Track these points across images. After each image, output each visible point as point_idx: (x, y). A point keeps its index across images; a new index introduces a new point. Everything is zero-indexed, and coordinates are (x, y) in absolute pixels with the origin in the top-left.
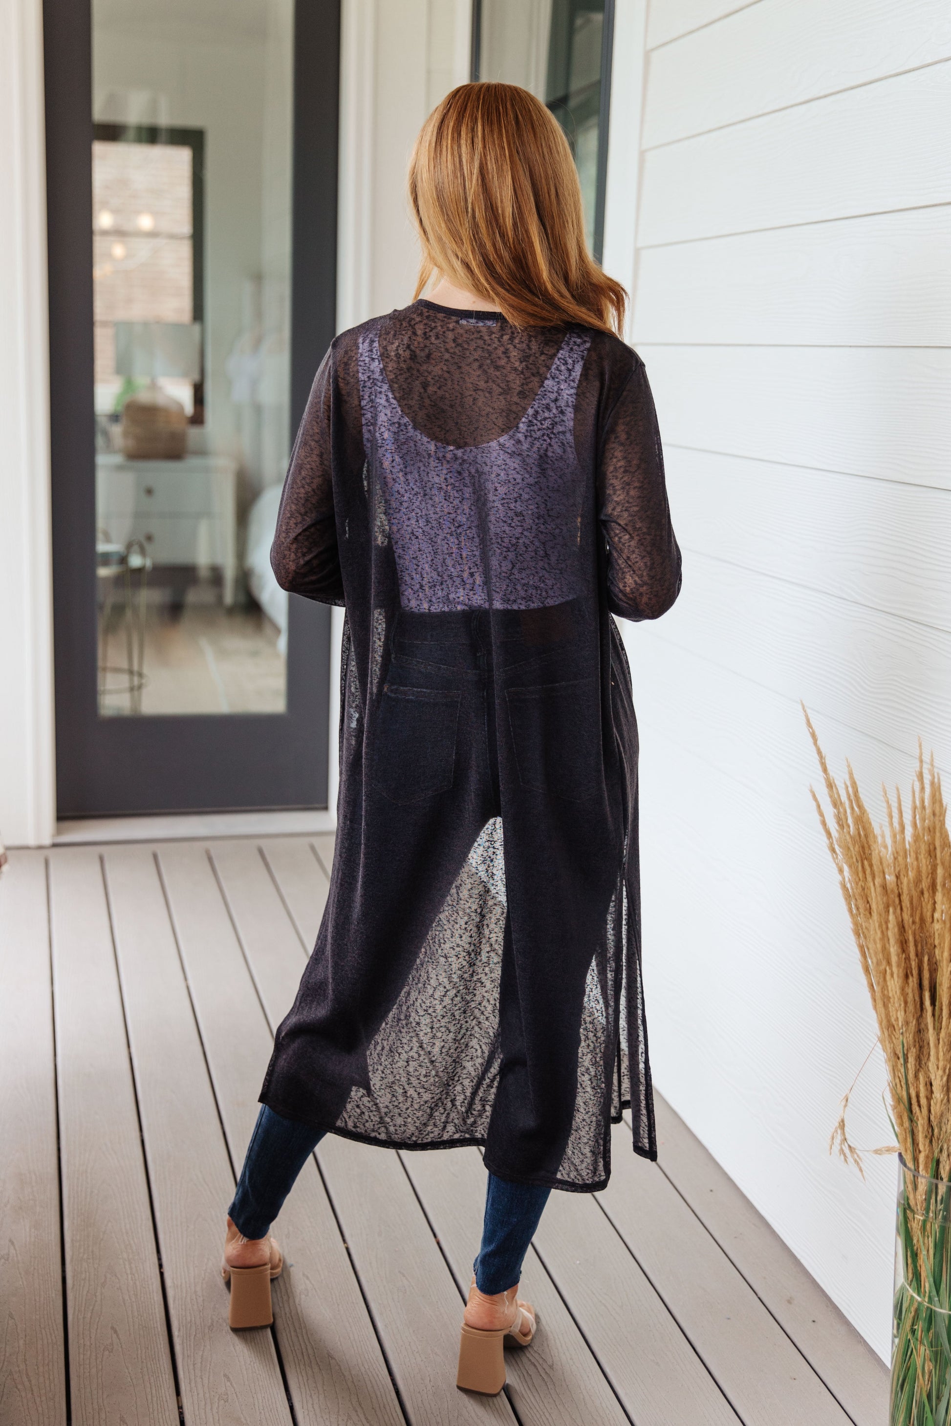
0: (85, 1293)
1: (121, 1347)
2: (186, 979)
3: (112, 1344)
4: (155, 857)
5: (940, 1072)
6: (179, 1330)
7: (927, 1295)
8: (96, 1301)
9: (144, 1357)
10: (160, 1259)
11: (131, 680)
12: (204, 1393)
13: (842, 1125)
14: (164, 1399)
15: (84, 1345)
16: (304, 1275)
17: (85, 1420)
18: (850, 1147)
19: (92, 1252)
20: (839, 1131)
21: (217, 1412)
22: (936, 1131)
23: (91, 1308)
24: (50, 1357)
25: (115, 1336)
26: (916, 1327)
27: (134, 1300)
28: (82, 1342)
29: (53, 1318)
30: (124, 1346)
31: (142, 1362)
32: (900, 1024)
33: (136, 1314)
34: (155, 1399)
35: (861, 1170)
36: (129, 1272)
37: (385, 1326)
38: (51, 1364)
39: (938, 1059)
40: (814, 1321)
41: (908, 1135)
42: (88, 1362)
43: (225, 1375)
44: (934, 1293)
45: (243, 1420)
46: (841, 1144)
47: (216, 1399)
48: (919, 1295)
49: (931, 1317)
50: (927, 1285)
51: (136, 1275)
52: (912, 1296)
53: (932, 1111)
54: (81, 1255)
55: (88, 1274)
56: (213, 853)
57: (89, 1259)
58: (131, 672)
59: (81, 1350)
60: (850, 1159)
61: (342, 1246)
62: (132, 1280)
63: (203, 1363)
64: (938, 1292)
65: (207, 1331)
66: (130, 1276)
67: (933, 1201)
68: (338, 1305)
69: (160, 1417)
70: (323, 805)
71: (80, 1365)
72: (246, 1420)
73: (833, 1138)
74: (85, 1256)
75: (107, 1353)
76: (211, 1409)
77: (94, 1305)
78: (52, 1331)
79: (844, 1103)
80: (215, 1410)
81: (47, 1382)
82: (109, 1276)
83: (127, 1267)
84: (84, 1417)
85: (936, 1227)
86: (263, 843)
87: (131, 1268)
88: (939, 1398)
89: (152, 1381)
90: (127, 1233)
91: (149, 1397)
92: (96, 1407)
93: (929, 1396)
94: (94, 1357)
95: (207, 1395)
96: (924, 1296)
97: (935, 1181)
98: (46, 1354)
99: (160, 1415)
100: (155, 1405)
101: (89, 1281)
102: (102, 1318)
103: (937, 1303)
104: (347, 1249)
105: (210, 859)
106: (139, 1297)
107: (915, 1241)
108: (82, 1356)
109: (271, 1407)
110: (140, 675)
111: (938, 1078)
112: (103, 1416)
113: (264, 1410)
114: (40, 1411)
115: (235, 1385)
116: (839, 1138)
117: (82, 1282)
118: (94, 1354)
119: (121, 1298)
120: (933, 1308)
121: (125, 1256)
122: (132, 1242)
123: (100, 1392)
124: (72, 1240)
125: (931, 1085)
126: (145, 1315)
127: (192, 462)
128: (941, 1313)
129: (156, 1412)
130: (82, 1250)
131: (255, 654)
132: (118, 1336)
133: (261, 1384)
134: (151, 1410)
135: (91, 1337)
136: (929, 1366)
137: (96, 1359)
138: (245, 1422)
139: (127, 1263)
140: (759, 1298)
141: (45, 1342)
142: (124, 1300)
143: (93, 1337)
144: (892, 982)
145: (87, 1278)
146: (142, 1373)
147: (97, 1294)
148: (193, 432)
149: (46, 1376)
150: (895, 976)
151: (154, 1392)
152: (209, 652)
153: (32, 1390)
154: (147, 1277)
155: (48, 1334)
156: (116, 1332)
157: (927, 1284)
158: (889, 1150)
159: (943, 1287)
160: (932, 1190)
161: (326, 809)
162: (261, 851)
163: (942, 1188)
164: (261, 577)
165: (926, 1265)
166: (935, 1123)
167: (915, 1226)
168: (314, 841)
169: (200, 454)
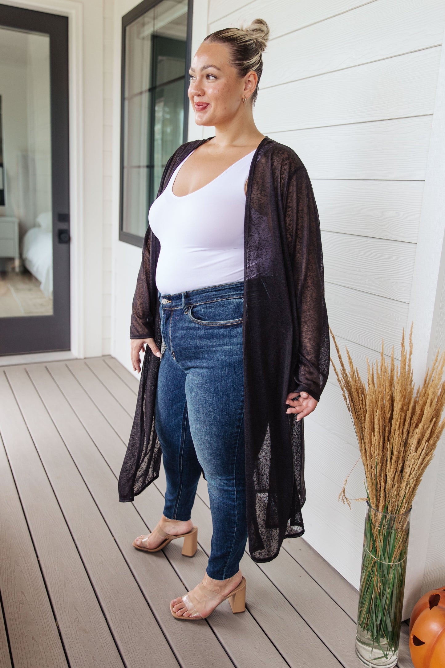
0: (6, 576)
3: (23, 600)
4: (5, 372)
5: (391, 473)
6: (51, 589)
7: (379, 557)
9: (38, 605)
10: (36, 554)
13: (344, 491)
14: (51, 625)
15: (10, 602)
17: (16, 641)
18: (346, 498)
19: (7, 554)
20: (343, 493)
21: (75, 628)
22: (388, 495)
23: (10, 583)
25: (23, 596)
26: (374, 569)
27: (29, 576)
30: (28, 601)
31: (38, 607)
32: (376, 455)
33: (31, 583)
34: (46, 625)
35: (350, 506)
36: (24, 563)
39: (391, 468)
41: (375, 497)
42: (13, 611)
43: (75, 608)
44: (382, 556)
45: (87, 630)
46: (343, 497)
47: (74, 622)
48: (375, 556)
49: (381, 565)
51: (28, 564)
52: (372, 557)
53: (387, 487)
55: (6, 566)
56: (27, 370)
57: (6, 558)
59: (9, 605)
60: (346, 502)
61: (113, 539)
62: (26, 566)
63: (65, 604)
64: (384, 555)
65: (63, 587)
66: (25, 565)
67: (384, 521)
68: (117, 567)
69: (50, 634)
70: (68, 349)
71: (10, 613)
72: (88, 630)
73: (340, 495)
75: (21, 605)
76: (72, 627)
77: (12, 582)
79: (345, 482)
82: (16, 566)
83: (23, 560)
84: (16, 640)
85: (385, 531)
87: (25, 561)
88: (383, 596)
89: (44, 616)
90: (20, 544)
91: (44, 625)
92: (20, 634)
93: (379, 595)
94: (16, 608)
95: (69, 620)
96: (378, 557)
97: (385, 514)
99: (50, 633)
100: (47, 628)
101: (7, 569)
102: (16, 587)
103: (383, 560)
104: (115, 539)
105: (27, 372)
106: (31, 575)
107: (375, 536)
108: (10, 608)
109: (98, 622)
111: (390, 475)
112: (24, 638)
113: (95, 624)
115: (80, 613)
116: (342, 495)
118: (15, 606)
119: (23, 576)
120: (382, 562)
121: (22, 555)
122: (23, 548)
123: (21, 625)
125: (387, 477)
126: (35, 583)
128: (385, 564)
129: (48, 632)
133: (91, 610)
134: (46, 632)
136: (379, 584)
138: (88, 631)
139: (23, 558)
142: (24, 577)
143: (13, 598)
144: (374, 439)
145: (6, 568)
146: (38, 613)
147: (12, 576)
150: (376, 436)
151: (45, 622)
154: (33, 564)
156: (23, 594)
157: (380, 553)
158: (363, 500)
159: (386, 554)
160: (384, 517)
161: (70, 350)
162: (46, 368)
163: (388, 517)
164: (30, 262)
165: (379, 546)
166: (387, 493)
167: (375, 531)
168: (67, 363)
169: (4, 216)
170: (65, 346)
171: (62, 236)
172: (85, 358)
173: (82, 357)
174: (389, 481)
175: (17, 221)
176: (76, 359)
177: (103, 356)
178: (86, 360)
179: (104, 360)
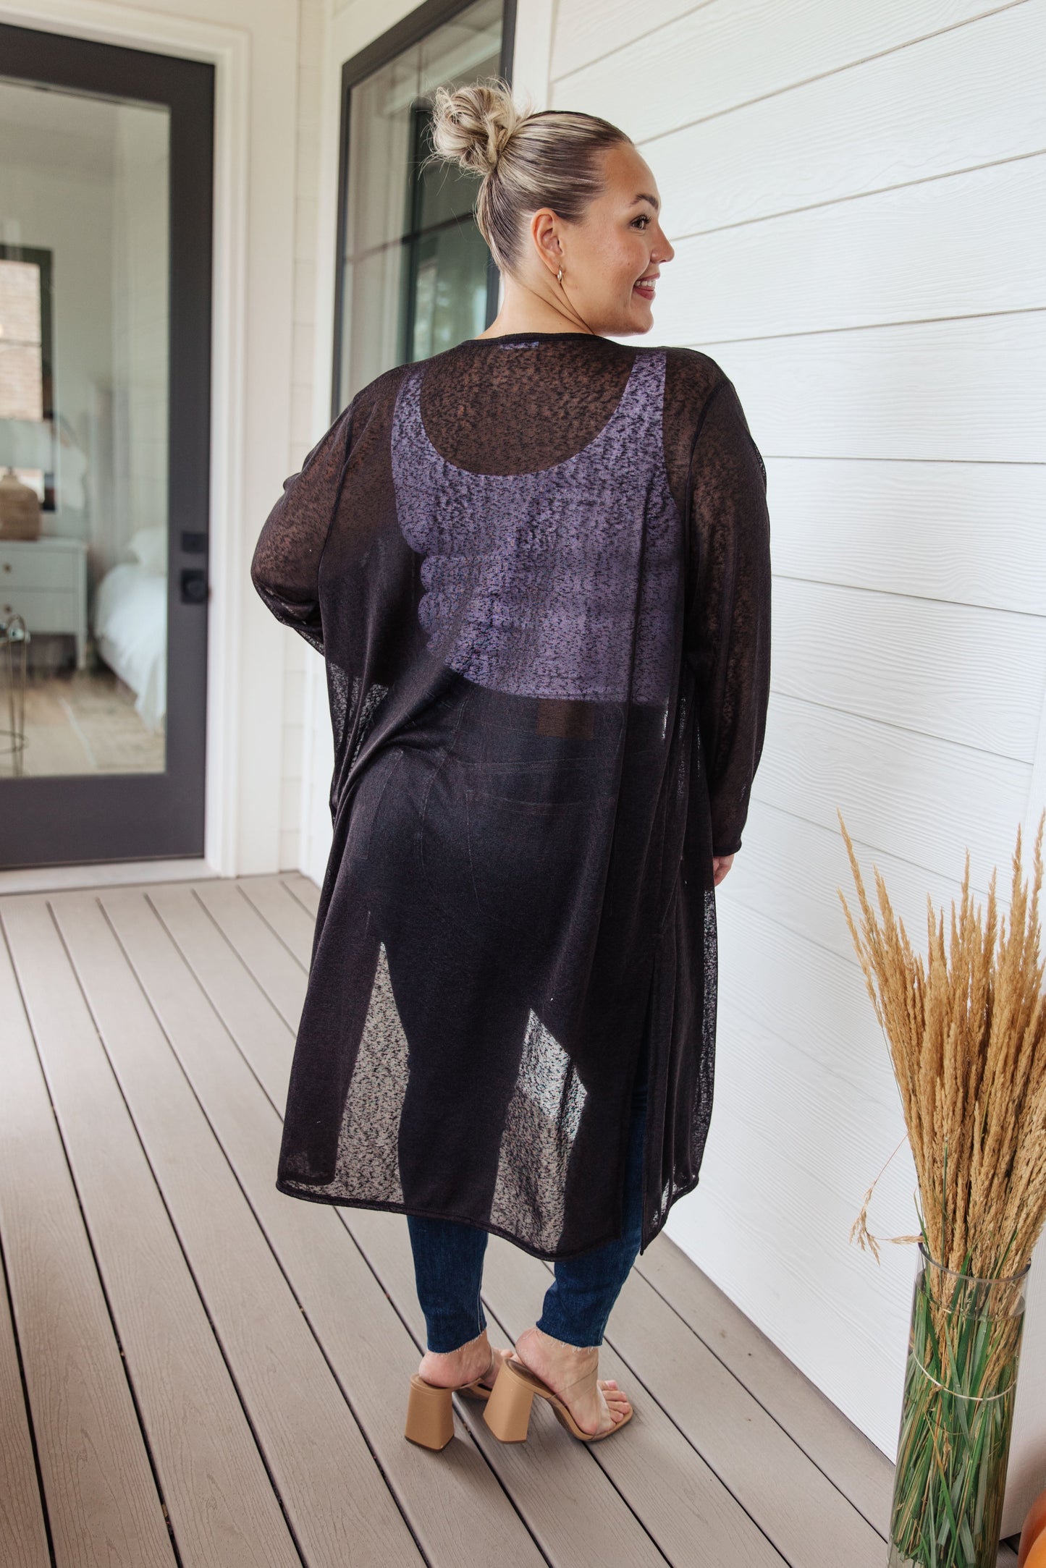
0: (48, 1391)
1: (95, 1453)
2: (97, 1030)
3: (85, 1450)
4: (49, 906)
5: (982, 1176)
6: (153, 1427)
7: (948, 1381)
8: (61, 1400)
9: (121, 1464)
10: (119, 1342)
11: (14, 743)
12: (191, 1501)
13: (863, 1218)
14: (150, 1512)
15: (56, 1455)
16: (267, 1348)
17: (69, 1549)
18: (868, 1235)
19: (49, 1341)
20: (860, 1222)
21: (208, 1523)
22: (972, 1232)
23: (57, 1409)
24: (21, 1473)
25: (86, 1440)
26: (933, 1410)
27: (100, 1395)
28: (52, 1451)
29: (18, 1426)
30: (98, 1452)
31: (120, 1469)
32: (945, 1131)
33: (105, 1411)
34: (140, 1514)
35: (877, 1256)
36: (90, 1362)
37: (358, 1399)
38: (22, 1482)
39: (981, 1164)
40: (750, 1355)
41: (940, 1235)
42: (62, 1476)
43: (209, 1476)
44: (956, 1380)
45: (236, 1529)
46: (860, 1233)
47: (204, 1507)
48: (938, 1380)
49: (952, 1402)
50: (949, 1373)
51: (98, 1364)
52: (929, 1380)
53: (971, 1211)
54: (37, 1346)
55: (47, 1368)
56: (103, 902)
57: (46, 1350)
58: (13, 735)
59: (54, 1462)
60: (867, 1246)
61: (299, 1312)
62: (95, 1370)
63: (184, 1464)
64: (960, 1378)
65: (181, 1423)
66: (92, 1367)
67: (961, 1295)
68: (308, 1380)
69: (149, 1535)
70: (199, 854)
71: (54, 1481)
72: (239, 1528)
73: (854, 1229)
74: (42, 1347)
75: (81, 1461)
76: (201, 1519)
77: (60, 1405)
78: (19, 1442)
79: (867, 1196)
80: (205, 1521)
81: (22, 1505)
82: (70, 1369)
83: (87, 1355)
85: (963, 1319)
86: (149, 890)
87: (92, 1357)
88: (955, 1477)
89: (134, 1492)
90: (82, 1316)
91: (134, 1512)
92: (79, 1531)
93: (946, 1474)
94: (68, 1469)
95: (194, 1502)
96: (945, 1382)
97: (965, 1277)
98: (16, 1471)
99: (148, 1533)
100: (141, 1520)
101: (50, 1376)
102: (70, 1420)
103: (958, 1390)
104: (304, 1313)
105: (101, 907)
106: (105, 1391)
107: (937, 1330)
108: (55, 1469)
109: (262, 1509)
110: (22, 737)
111: (979, 1182)
112: (88, 1542)
113: (255, 1514)
114: (20, 1544)
115: (221, 1488)
116: (860, 1227)
117: (43, 1378)
118: (67, 1465)
119: (86, 1393)
120: (953, 1393)
121: (84, 1343)
122: (88, 1326)
123: (81, 1511)
124: (26, 1330)
125: (970, 1187)
126: (114, 1411)
127: (45, 543)
128: (962, 1399)
129: (143, 1530)
130: (37, 1340)
131: (111, 712)
132: (89, 1440)
133: (247, 1482)
134: (138, 1529)
135: (61, 1445)
136: (947, 1447)
137: (71, 1471)
138: (238, 1531)
139: (87, 1351)
140: (695, 1333)
141: (13, 1456)
142: (90, 1396)
143: (64, 1444)
144: (943, 1092)
145: (48, 1374)
146: (121, 1482)
147: (61, 1391)
148: (46, 517)
149: (20, 1498)
150: (947, 1086)
151: (138, 1505)
152: (68, 709)
153: (7, 1518)
154: (110, 1366)
155: (15, 1444)
156: (87, 1435)
157: (949, 1370)
158: (908, 1239)
159: (965, 1374)
160: (962, 1285)
161: (202, 856)
162: (147, 898)
163: (972, 1284)
164: (113, 645)
165: (949, 1354)
166: (971, 1225)
167: (939, 1317)
168: (196, 887)
169: (52, 535)
170: (192, 846)
171: (190, 586)
172: (238, 877)
173: (231, 873)
174: (977, 1195)
175: (82, 548)
176: (218, 878)
177: (281, 872)
178: (240, 882)
179: (283, 884)
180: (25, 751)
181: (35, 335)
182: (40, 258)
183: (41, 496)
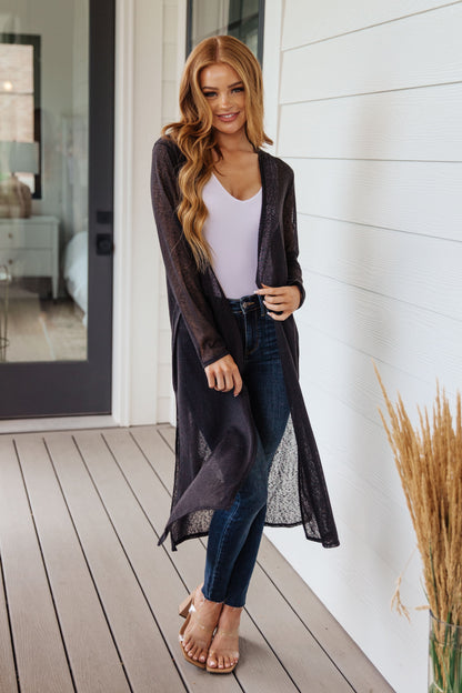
4: (14, 442)
5: (451, 564)
10: (17, 673)
13: (398, 594)
18: (402, 606)
20: (396, 598)
22: (450, 597)
32: (429, 538)
35: (409, 620)
39: (450, 557)
44: (450, 688)
46: (397, 605)
48: (442, 689)
50: (446, 684)
52: (438, 689)
53: (447, 586)
56: (47, 440)
61: (120, 664)
64: (452, 687)
67: (449, 636)
70: (108, 413)
73: (393, 602)
85: (451, 650)
86: (74, 433)
96: (445, 689)
97: (450, 625)
104: (123, 665)
105: (45, 443)
107: (439, 659)
110: (5, 340)
111: (450, 567)
116: (396, 601)
125: (446, 571)
131: (70, 326)
144: (424, 514)
148: (35, 203)
150: (426, 511)
158: (424, 608)
159: (455, 684)
160: (448, 630)
161: (110, 414)
162: (73, 438)
163: (454, 629)
164: (73, 283)
165: (446, 672)
166: (449, 593)
167: (439, 650)
168: (103, 432)
169: (39, 214)
170: (104, 408)
171: (101, 244)
172: (131, 427)
173: (127, 425)
174: (450, 577)
175: (56, 221)
176: (119, 427)
177: (158, 424)
178: (132, 430)
179: (158, 431)
180: (7, 348)
181: (30, 89)
182: (33, 40)
183: (32, 190)
